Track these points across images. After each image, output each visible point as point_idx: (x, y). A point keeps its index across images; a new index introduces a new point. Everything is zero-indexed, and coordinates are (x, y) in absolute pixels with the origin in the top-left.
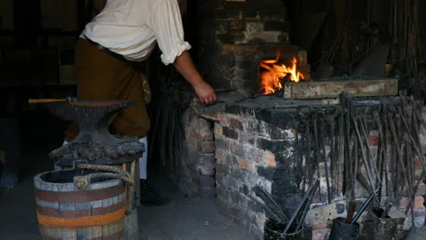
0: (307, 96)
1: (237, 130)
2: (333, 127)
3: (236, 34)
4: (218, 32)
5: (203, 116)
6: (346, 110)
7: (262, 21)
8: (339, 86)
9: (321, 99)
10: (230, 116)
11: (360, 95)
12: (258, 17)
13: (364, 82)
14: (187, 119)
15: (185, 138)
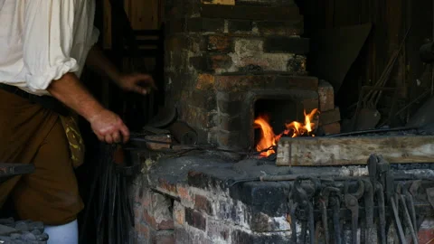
0: (317, 159)
1: (205, 215)
2: (355, 215)
3: (219, 57)
4: (191, 54)
5: (158, 189)
6: (380, 186)
7: (261, 37)
8: (372, 146)
9: (340, 166)
10: (195, 190)
11: (407, 160)
12: (255, 30)
13: (417, 139)
14: (137, 193)
15: (133, 225)
